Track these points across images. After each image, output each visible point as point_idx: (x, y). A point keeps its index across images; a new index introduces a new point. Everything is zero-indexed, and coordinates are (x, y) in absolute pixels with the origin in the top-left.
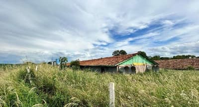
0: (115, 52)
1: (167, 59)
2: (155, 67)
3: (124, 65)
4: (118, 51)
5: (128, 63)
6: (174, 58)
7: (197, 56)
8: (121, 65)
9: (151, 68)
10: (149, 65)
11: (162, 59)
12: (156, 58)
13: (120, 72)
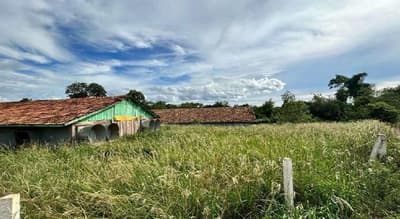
0: (74, 87)
1: (175, 107)
2: (155, 122)
3: (91, 122)
4: (83, 85)
5: (103, 118)
6: (184, 106)
7: (205, 104)
8: (83, 123)
9: (148, 125)
10: (146, 118)
11: (169, 107)
12: (160, 105)
13: (80, 138)
